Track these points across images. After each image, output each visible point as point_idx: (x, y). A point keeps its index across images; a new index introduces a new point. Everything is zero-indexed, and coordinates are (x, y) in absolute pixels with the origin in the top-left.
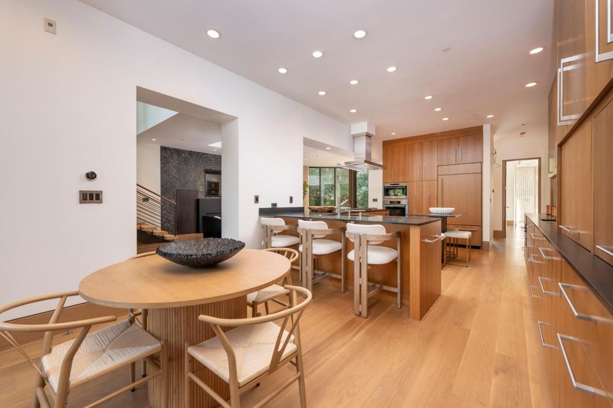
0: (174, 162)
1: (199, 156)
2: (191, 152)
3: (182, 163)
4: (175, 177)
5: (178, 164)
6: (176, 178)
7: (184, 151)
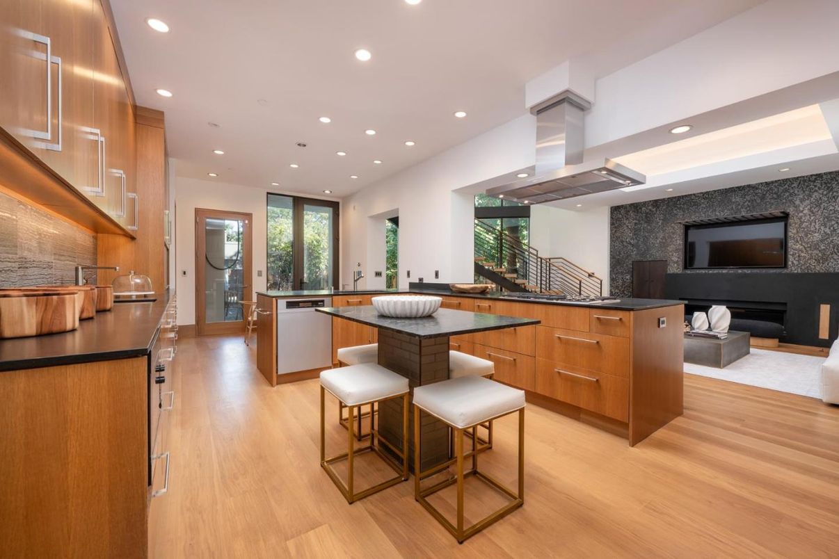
0: (629, 223)
1: (671, 204)
2: (656, 201)
3: (641, 222)
4: (630, 243)
5: (636, 224)
6: (633, 246)
7: (645, 204)
